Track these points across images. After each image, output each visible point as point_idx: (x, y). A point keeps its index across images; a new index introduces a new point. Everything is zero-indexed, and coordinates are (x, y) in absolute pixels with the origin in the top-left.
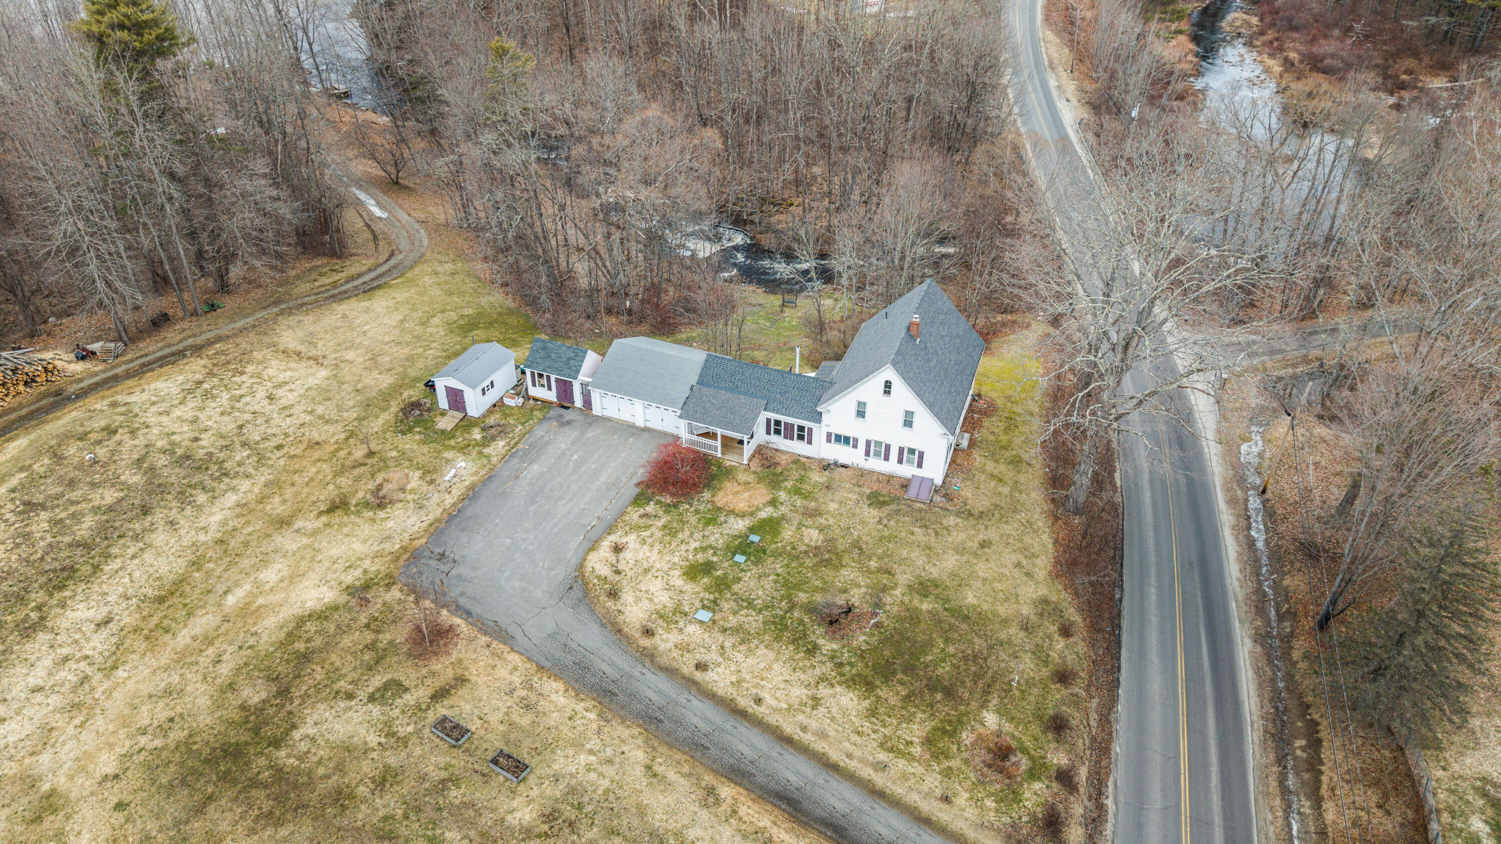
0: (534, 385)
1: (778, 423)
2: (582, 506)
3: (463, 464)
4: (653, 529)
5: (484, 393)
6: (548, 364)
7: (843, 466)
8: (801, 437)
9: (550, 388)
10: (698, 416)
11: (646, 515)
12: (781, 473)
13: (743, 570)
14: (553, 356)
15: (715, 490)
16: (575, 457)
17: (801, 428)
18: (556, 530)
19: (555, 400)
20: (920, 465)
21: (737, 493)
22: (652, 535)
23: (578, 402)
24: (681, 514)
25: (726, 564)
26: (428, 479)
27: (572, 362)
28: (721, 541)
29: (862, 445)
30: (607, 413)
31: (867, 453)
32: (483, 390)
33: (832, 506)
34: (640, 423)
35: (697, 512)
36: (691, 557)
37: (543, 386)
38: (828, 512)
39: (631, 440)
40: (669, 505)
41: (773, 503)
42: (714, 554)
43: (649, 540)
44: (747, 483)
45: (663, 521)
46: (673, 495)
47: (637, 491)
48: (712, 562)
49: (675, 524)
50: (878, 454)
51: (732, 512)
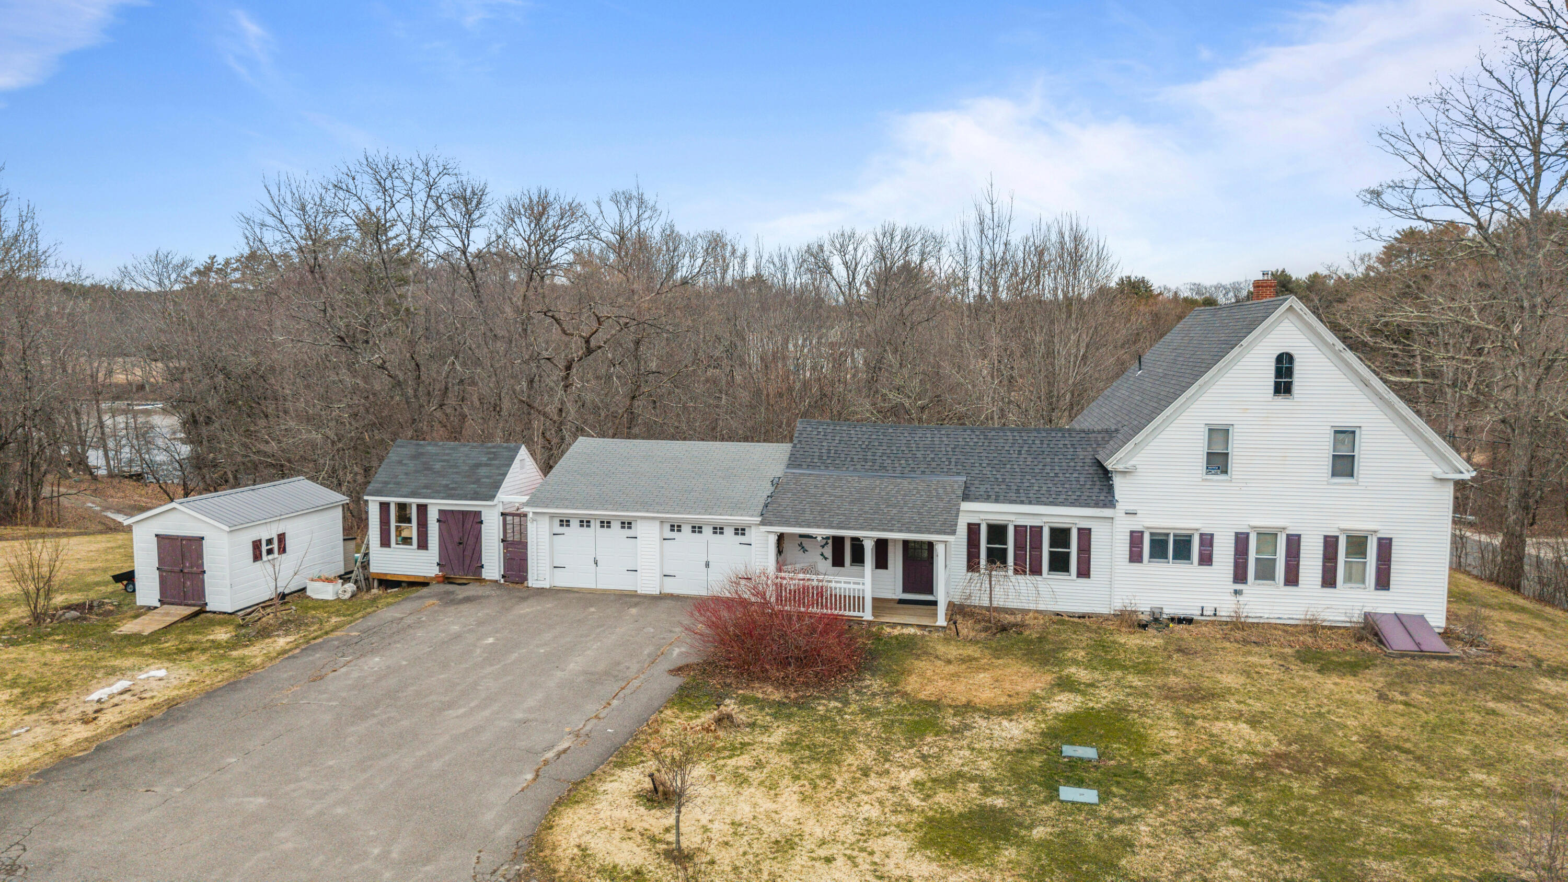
0: (385, 542)
1: (997, 532)
2: (519, 715)
3: (162, 673)
4: (758, 751)
5: (257, 557)
6: (423, 480)
7: (1180, 621)
8: (1060, 564)
9: (423, 545)
10: (808, 516)
11: (724, 720)
12: (1041, 639)
13: (1114, 822)
14: (438, 466)
15: (895, 676)
16: (491, 640)
17: (1060, 536)
18: (437, 765)
19: (432, 571)
20: (1383, 582)
21: (957, 675)
22: (759, 765)
23: (493, 566)
24: (824, 719)
25: (1047, 811)
26: (35, 701)
27: (483, 471)
28: (985, 765)
29: (1224, 552)
30: (562, 580)
31: (1240, 576)
32: (257, 545)
33: (1229, 680)
34: (648, 585)
35: (869, 713)
36: (915, 802)
37: (407, 541)
38: (1229, 690)
39: (634, 611)
40: (780, 704)
41: (1066, 685)
42: (987, 790)
43: (755, 776)
44: (963, 660)
45: (779, 734)
46: (781, 684)
47: (677, 682)
48: (993, 809)
49: (820, 738)
50: (1266, 572)
51: (968, 708)
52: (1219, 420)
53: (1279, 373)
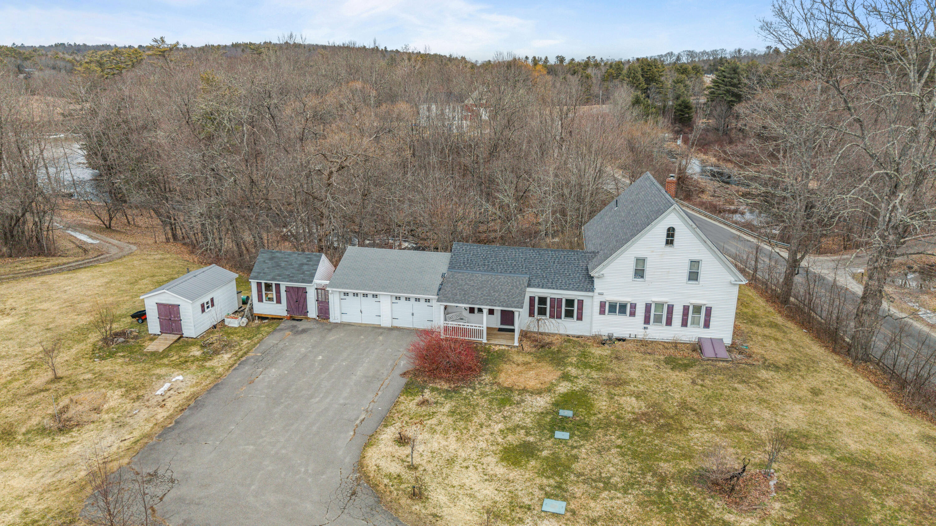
0: (260, 300)
1: (542, 300)
2: (342, 401)
3: (181, 378)
4: (439, 416)
5: (203, 311)
6: (277, 272)
7: (619, 340)
8: (569, 314)
9: (279, 301)
10: (458, 297)
11: (424, 402)
12: (559, 351)
13: (573, 447)
14: (283, 264)
15: (495, 373)
16: (320, 358)
17: (570, 303)
18: (315, 428)
19: (285, 314)
20: (707, 325)
21: (521, 372)
22: (440, 423)
23: (312, 311)
24: (465, 398)
25: (549, 443)
26: (134, 395)
27: (305, 267)
28: (528, 420)
29: (640, 311)
30: (346, 319)
31: (647, 321)
32: (203, 306)
33: (634, 374)
34: (386, 322)
35: (484, 394)
36: (500, 440)
37: (271, 299)
38: (632, 380)
39: (381, 338)
40: (448, 391)
41: (566, 377)
42: (527, 434)
43: (439, 428)
44: (526, 364)
45: (447, 407)
46: (448, 381)
47: (404, 381)
48: (529, 443)
49: (464, 409)
50: (658, 320)
51: (524, 390)
52: (641, 255)
53: (668, 236)
